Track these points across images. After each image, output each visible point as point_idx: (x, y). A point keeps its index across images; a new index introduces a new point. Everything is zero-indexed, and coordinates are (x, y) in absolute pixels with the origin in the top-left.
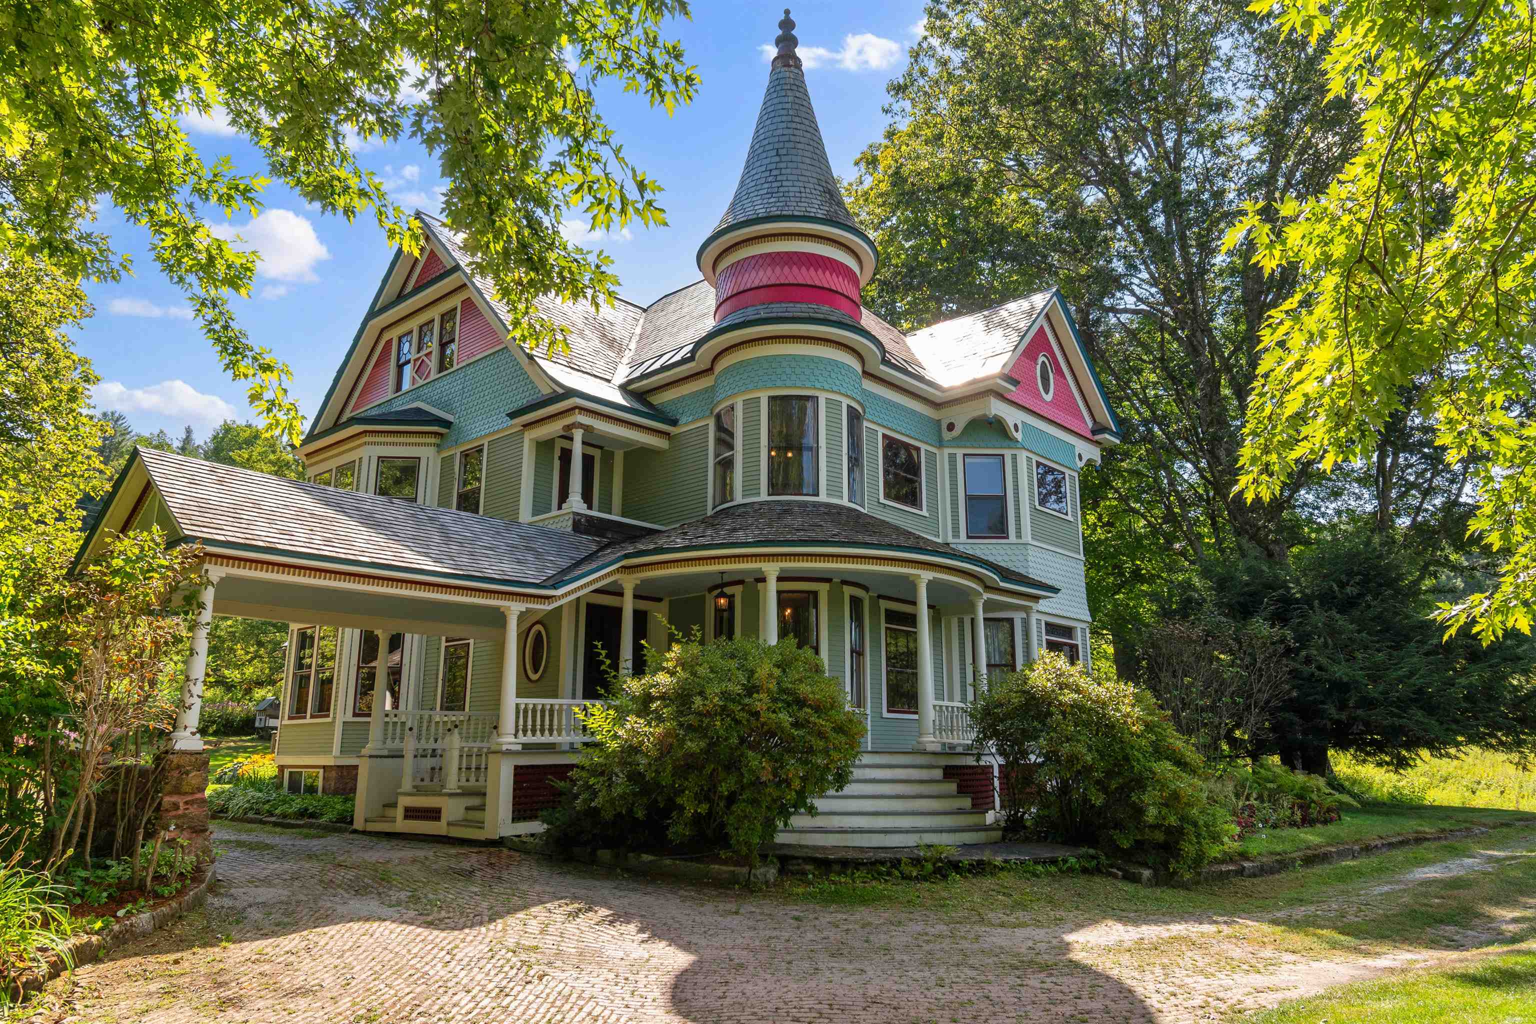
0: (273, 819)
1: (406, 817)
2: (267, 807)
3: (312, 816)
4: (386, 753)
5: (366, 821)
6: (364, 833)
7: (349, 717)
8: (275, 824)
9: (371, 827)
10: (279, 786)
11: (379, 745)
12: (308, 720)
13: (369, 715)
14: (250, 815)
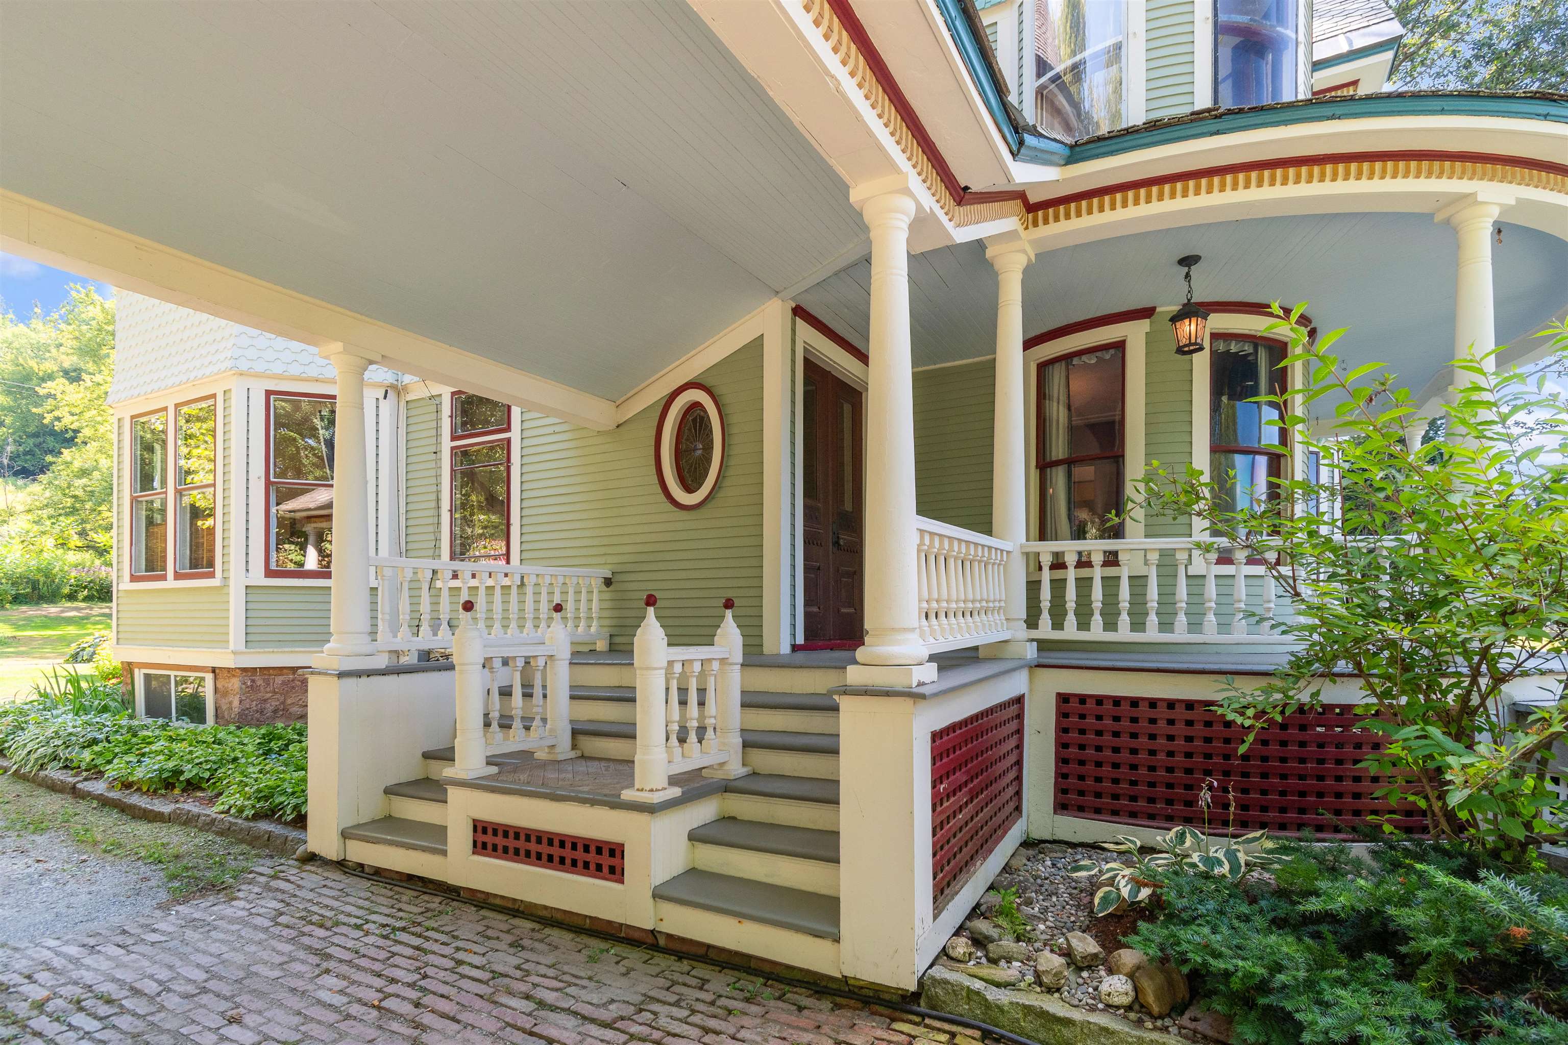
0: (98, 787)
1: (479, 847)
2: (87, 755)
3: (192, 786)
4: (381, 662)
5: (345, 835)
6: (341, 865)
7: (258, 577)
8: (105, 802)
9: (360, 853)
10: (127, 702)
11: (362, 644)
12: (171, 583)
13: (328, 575)
14: (54, 773)
